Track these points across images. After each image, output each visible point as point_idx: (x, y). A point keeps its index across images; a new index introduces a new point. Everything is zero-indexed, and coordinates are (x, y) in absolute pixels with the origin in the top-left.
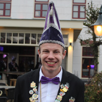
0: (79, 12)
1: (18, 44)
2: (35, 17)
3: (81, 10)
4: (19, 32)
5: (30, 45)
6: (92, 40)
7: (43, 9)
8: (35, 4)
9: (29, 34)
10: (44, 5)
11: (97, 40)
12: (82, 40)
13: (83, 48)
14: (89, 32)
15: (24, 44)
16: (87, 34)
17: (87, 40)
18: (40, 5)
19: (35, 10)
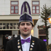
0: (36, 10)
1: (3, 29)
2: (11, 13)
3: (37, 9)
4: (3, 22)
5: (10, 29)
6: (45, 25)
8: (11, 6)
9: (9, 24)
10: (16, 7)
11: (48, 25)
12: (39, 26)
13: (39, 30)
14: (43, 21)
15: (6, 29)
16: (42, 22)
17: (42, 26)
18: (14, 7)
19: (11, 10)
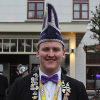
0: (81, 11)
1: (10, 53)
3: (83, 9)
4: (10, 38)
5: (25, 53)
7: (38, 9)
8: (28, 3)
9: (23, 40)
14: (95, 37)
15: (17, 53)
18: (34, 4)
19: (28, 11)
